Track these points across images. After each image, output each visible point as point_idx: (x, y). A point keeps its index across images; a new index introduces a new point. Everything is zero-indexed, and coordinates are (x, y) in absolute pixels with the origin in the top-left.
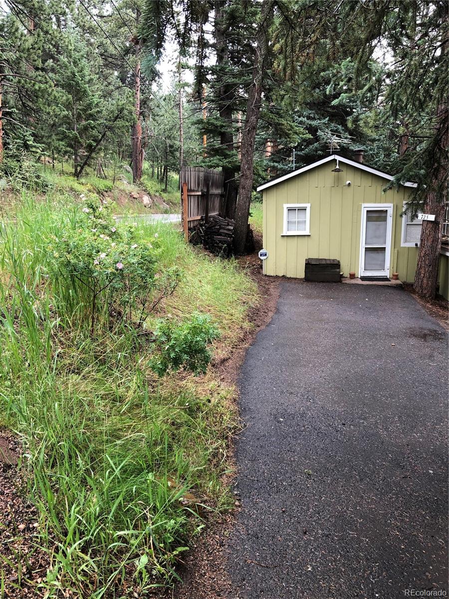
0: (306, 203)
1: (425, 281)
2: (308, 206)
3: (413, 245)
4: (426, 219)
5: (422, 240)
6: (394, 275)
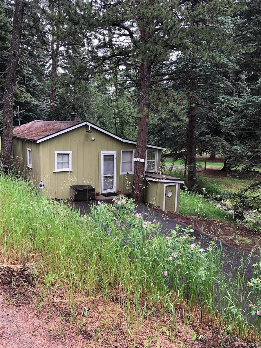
0: (69, 151)
2: (70, 152)
3: (125, 173)
4: (138, 161)
5: (136, 172)
6: (119, 191)
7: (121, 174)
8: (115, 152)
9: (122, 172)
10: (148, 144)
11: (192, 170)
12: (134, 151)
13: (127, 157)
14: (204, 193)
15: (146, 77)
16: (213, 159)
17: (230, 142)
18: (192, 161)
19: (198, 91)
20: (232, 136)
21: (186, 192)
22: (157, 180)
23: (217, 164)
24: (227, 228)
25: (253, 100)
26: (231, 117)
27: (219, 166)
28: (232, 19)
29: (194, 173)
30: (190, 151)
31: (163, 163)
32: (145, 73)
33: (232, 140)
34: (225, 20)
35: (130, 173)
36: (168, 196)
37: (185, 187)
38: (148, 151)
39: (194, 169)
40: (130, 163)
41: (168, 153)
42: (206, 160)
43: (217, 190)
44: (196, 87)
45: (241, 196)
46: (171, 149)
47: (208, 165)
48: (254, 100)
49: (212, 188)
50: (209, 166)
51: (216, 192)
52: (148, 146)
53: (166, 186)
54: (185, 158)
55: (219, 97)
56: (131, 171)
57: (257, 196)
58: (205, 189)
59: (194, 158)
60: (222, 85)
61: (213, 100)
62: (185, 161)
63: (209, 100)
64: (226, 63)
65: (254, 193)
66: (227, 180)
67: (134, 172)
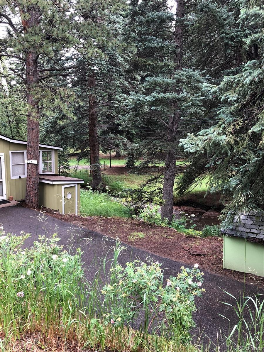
1: (34, 199)
3: (17, 177)
4: (31, 162)
5: (29, 175)
6: (10, 198)
7: (12, 178)
8: (3, 154)
9: (13, 176)
10: (40, 144)
11: (96, 169)
12: (25, 152)
13: (18, 159)
14: (108, 191)
15: (32, 71)
16: (118, 157)
17: (131, 141)
18: (96, 160)
19: (95, 89)
20: (133, 134)
21: (91, 191)
22: (54, 183)
23: (122, 162)
24: (123, 225)
25: (140, 98)
26: (126, 116)
27: (122, 163)
28: (124, 19)
29: (98, 172)
30: (93, 150)
31: (67, 163)
32: (30, 67)
33: (133, 138)
34: (117, 19)
35: (22, 177)
36: (67, 199)
37: (89, 187)
38: (42, 152)
39: (98, 168)
40: (22, 166)
41: (71, 152)
42: (111, 158)
43: (121, 187)
44: (93, 84)
45: (141, 191)
46: (74, 148)
47: (114, 163)
48: (142, 98)
49: (116, 185)
50: (116, 164)
51: (120, 190)
52: (40, 146)
53: (64, 188)
54: (90, 157)
55: (116, 95)
56: (24, 174)
57: (154, 191)
58: (108, 187)
59: (98, 157)
60: (118, 83)
61: (110, 98)
62: (89, 160)
63: (107, 98)
64: (120, 62)
65: (152, 187)
66: (130, 176)
67: (27, 176)
